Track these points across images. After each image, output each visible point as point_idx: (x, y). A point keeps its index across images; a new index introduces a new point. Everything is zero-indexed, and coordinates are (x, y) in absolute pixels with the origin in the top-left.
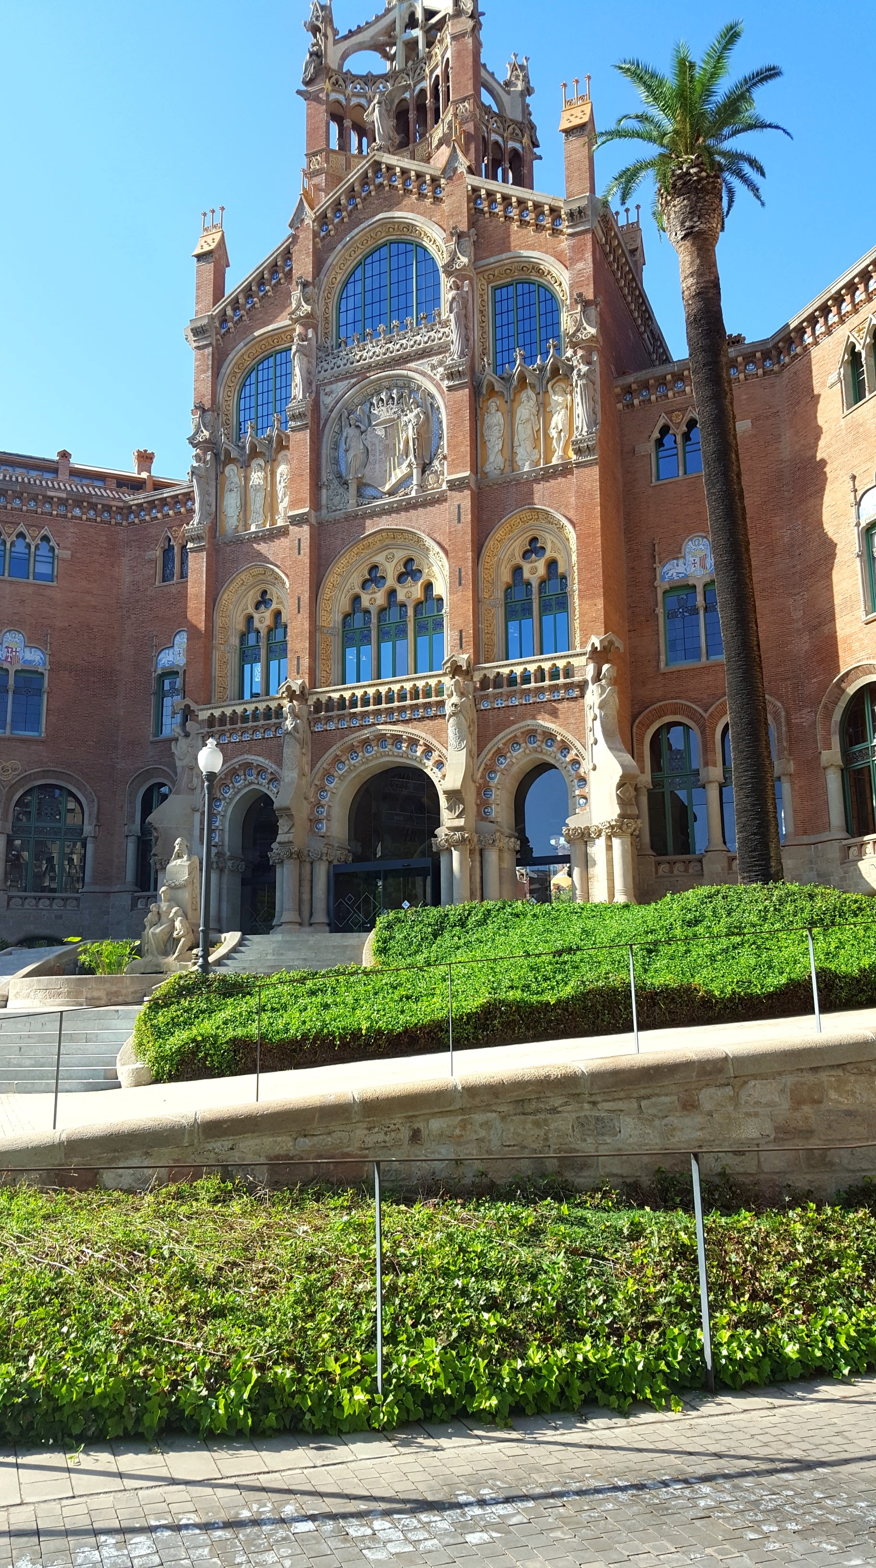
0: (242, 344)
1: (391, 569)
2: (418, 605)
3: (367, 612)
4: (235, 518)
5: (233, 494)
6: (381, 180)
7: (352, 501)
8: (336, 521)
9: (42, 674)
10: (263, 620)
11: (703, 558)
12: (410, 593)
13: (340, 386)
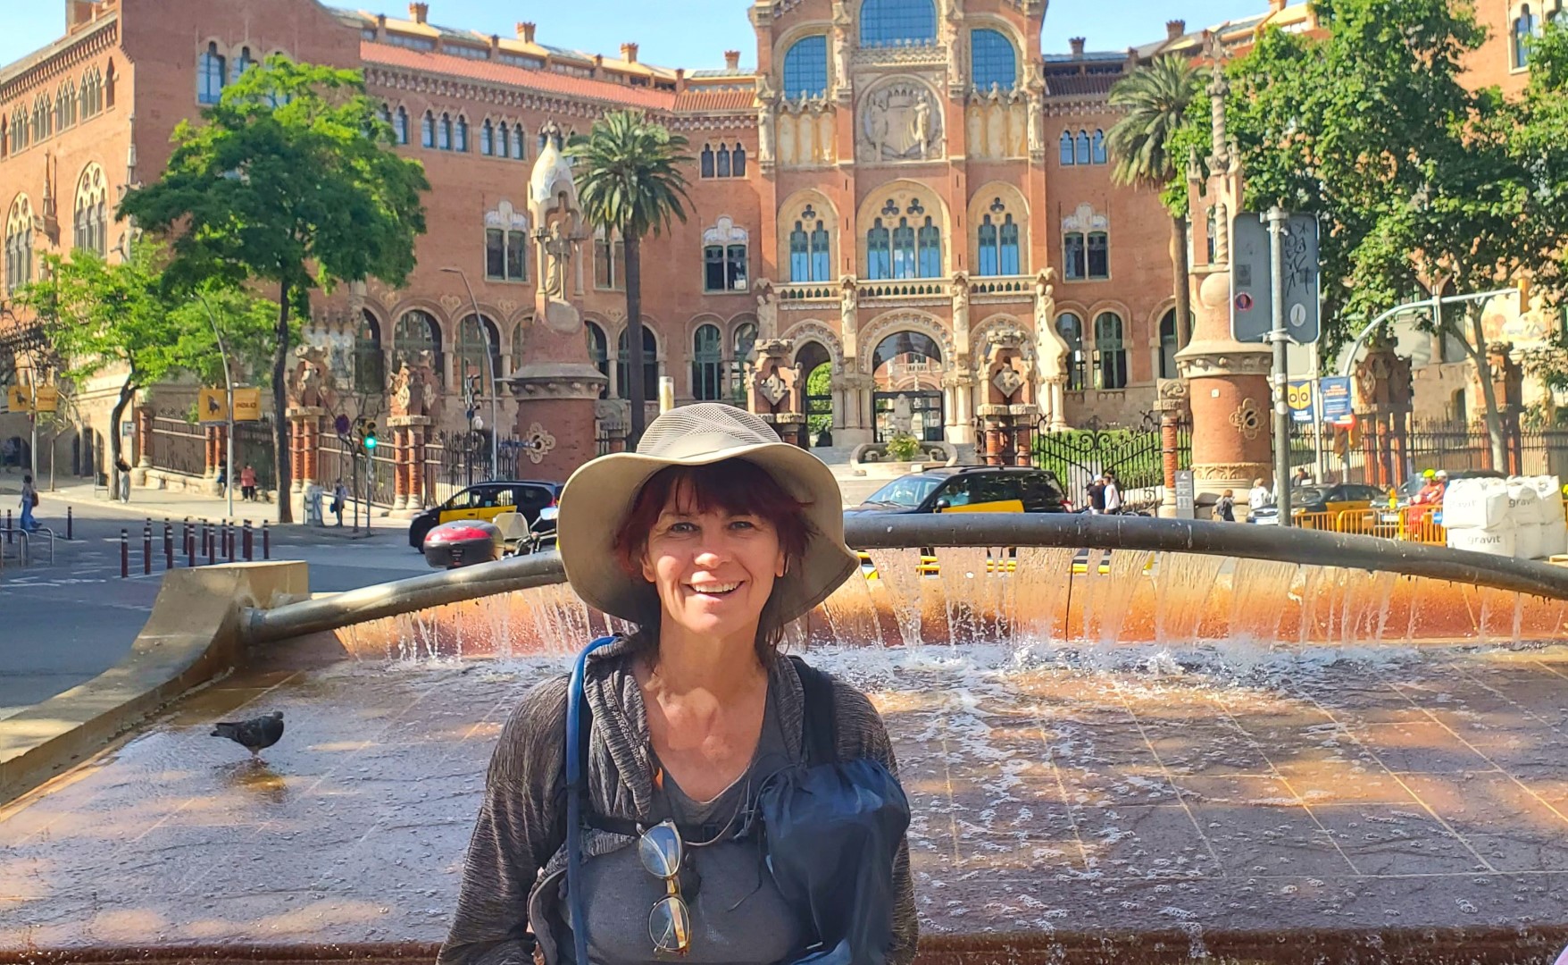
0: (791, 28)
1: (903, 205)
2: (921, 230)
3: (886, 230)
5: (788, 137)
7: (879, 157)
8: (868, 170)
10: (809, 226)
11: (1088, 219)
12: (916, 221)
13: (869, 77)
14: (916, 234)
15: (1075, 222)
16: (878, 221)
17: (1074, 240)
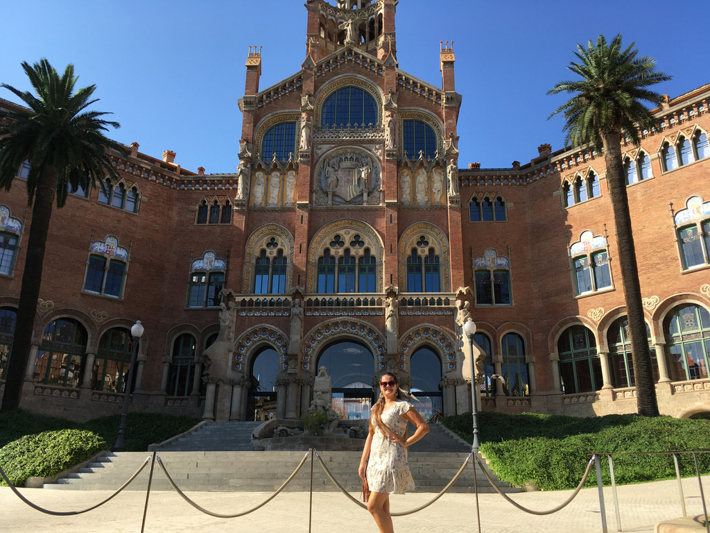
0: (270, 115)
1: (347, 239)
2: (361, 258)
3: (333, 258)
4: (261, 198)
5: (261, 187)
6: (351, 58)
7: (330, 202)
8: (320, 210)
9: (125, 263)
10: (272, 253)
11: (493, 259)
12: (357, 252)
13: (325, 147)
14: (357, 261)
15: (483, 262)
16: (327, 251)
17: (484, 274)
